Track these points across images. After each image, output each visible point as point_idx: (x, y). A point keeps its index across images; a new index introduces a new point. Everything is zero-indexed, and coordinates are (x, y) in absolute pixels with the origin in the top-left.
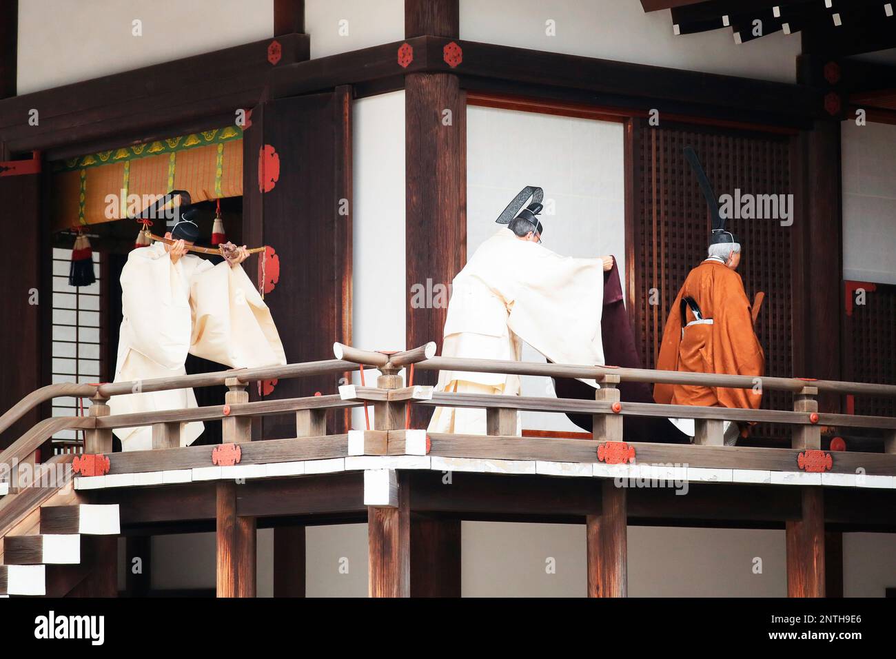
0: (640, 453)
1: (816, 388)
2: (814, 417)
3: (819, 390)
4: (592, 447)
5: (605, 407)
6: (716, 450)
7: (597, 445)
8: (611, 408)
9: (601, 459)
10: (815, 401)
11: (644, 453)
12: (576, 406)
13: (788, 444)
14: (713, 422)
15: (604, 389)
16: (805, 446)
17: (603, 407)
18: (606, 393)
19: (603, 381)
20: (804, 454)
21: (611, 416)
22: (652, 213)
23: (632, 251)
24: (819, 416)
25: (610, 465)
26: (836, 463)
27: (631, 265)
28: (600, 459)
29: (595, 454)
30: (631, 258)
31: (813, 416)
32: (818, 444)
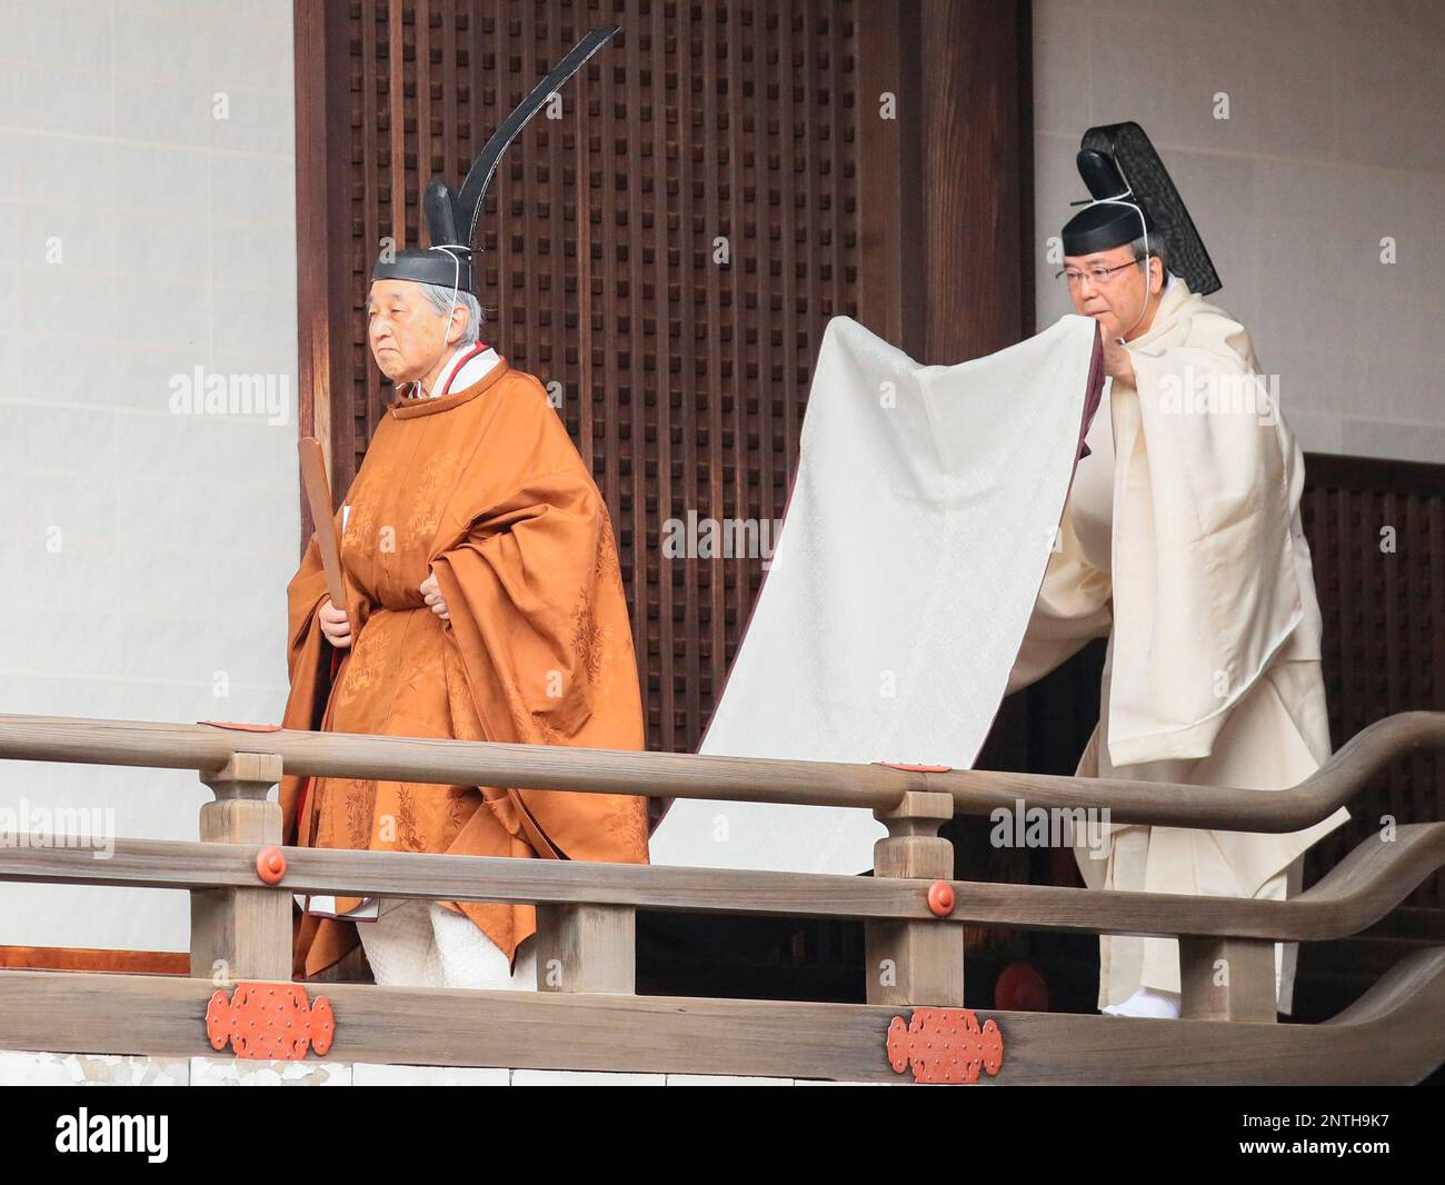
0: (354, 1020)
1: (949, 797)
2: (941, 895)
3: (958, 804)
4: (189, 1003)
5: (233, 864)
6: (609, 1010)
7: (205, 997)
8: (254, 866)
9: (218, 1040)
10: (947, 842)
11: (366, 1020)
12: (133, 860)
13: (853, 990)
14: (599, 912)
15: (228, 804)
16: (912, 994)
17: (221, 864)
18: (237, 818)
19: (224, 776)
20: (907, 1019)
21: (254, 895)
22: (389, 202)
23: (323, 333)
24: (954, 888)
25: (251, 1062)
26: (1014, 1053)
27: (317, 377)
28: (214, 1041)
29: (197, 1027)
30: (317, 355)
31: (939, 890)
32: (956, 987)
